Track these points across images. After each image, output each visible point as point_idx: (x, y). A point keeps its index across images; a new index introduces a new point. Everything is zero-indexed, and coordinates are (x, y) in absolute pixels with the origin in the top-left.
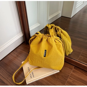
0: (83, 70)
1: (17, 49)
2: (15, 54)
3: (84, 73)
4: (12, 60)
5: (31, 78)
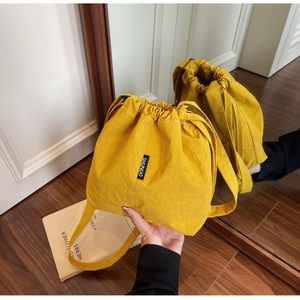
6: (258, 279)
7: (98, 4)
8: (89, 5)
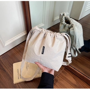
0: (71, 72)
1: (21, 45)
2: (18, 49)
3: (72, 75)
4: (14, 53)
5: (19, 79)
6: (70, 75)
7: (26, 1)
8: (24, 1)
